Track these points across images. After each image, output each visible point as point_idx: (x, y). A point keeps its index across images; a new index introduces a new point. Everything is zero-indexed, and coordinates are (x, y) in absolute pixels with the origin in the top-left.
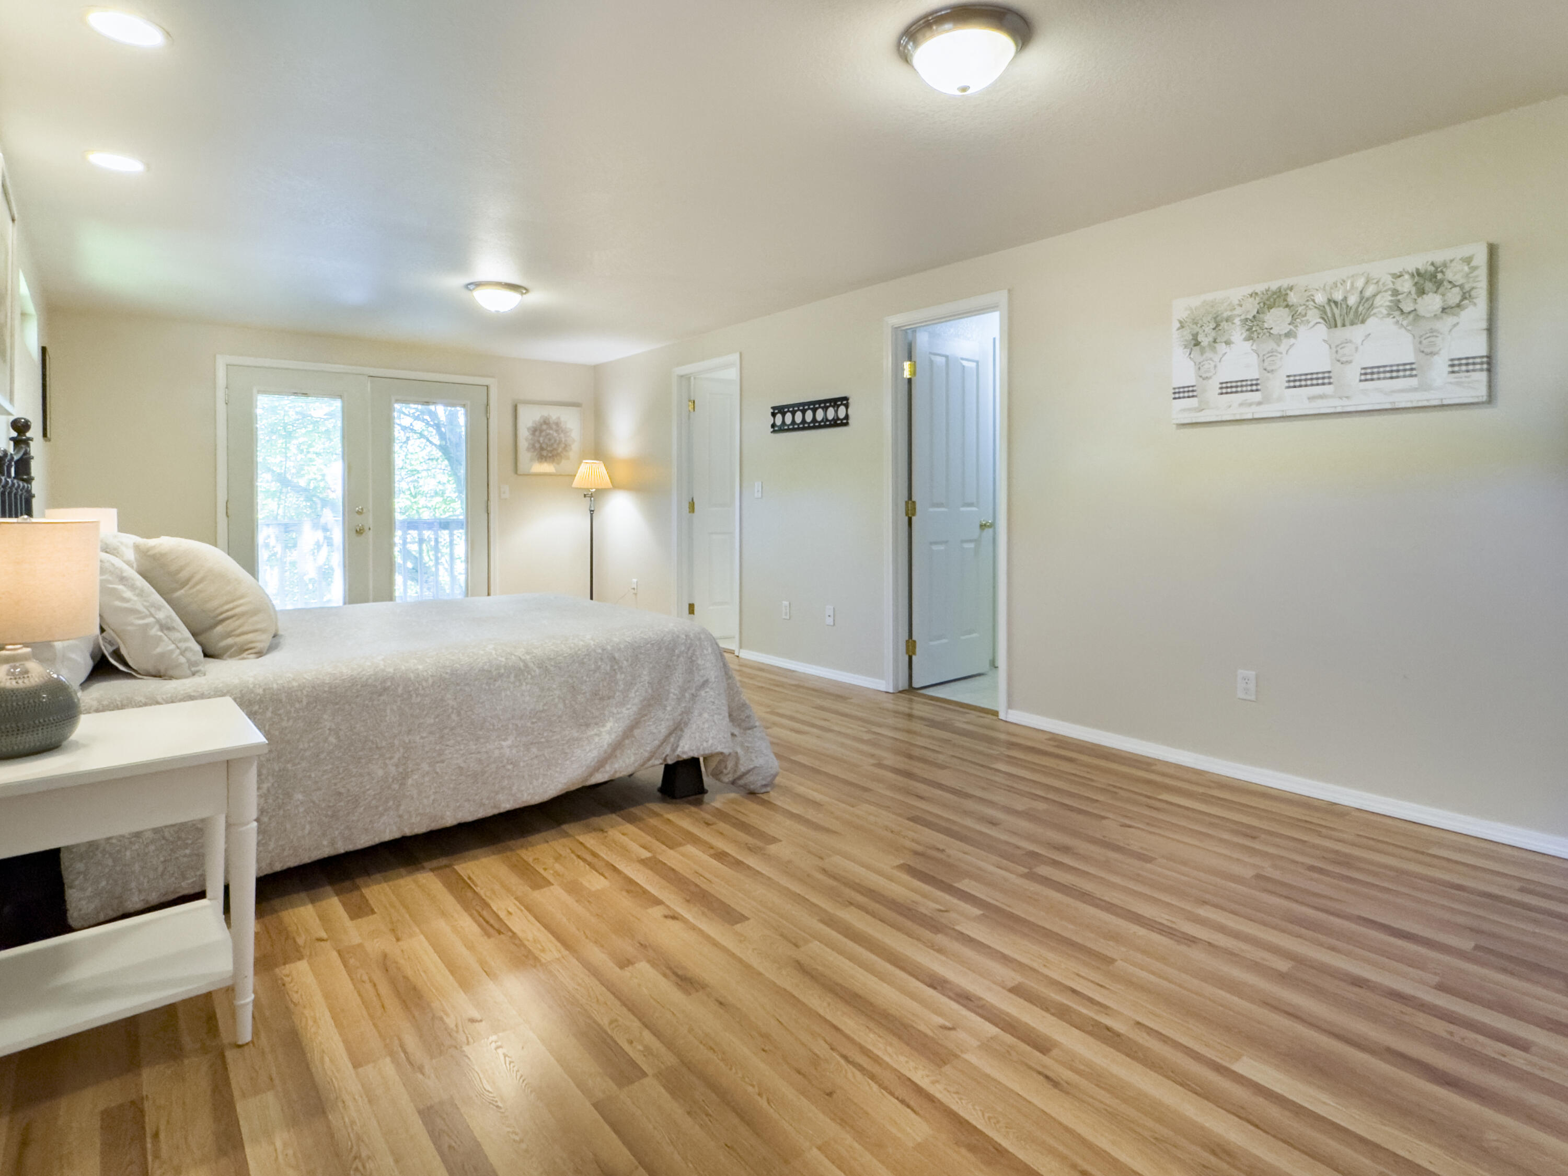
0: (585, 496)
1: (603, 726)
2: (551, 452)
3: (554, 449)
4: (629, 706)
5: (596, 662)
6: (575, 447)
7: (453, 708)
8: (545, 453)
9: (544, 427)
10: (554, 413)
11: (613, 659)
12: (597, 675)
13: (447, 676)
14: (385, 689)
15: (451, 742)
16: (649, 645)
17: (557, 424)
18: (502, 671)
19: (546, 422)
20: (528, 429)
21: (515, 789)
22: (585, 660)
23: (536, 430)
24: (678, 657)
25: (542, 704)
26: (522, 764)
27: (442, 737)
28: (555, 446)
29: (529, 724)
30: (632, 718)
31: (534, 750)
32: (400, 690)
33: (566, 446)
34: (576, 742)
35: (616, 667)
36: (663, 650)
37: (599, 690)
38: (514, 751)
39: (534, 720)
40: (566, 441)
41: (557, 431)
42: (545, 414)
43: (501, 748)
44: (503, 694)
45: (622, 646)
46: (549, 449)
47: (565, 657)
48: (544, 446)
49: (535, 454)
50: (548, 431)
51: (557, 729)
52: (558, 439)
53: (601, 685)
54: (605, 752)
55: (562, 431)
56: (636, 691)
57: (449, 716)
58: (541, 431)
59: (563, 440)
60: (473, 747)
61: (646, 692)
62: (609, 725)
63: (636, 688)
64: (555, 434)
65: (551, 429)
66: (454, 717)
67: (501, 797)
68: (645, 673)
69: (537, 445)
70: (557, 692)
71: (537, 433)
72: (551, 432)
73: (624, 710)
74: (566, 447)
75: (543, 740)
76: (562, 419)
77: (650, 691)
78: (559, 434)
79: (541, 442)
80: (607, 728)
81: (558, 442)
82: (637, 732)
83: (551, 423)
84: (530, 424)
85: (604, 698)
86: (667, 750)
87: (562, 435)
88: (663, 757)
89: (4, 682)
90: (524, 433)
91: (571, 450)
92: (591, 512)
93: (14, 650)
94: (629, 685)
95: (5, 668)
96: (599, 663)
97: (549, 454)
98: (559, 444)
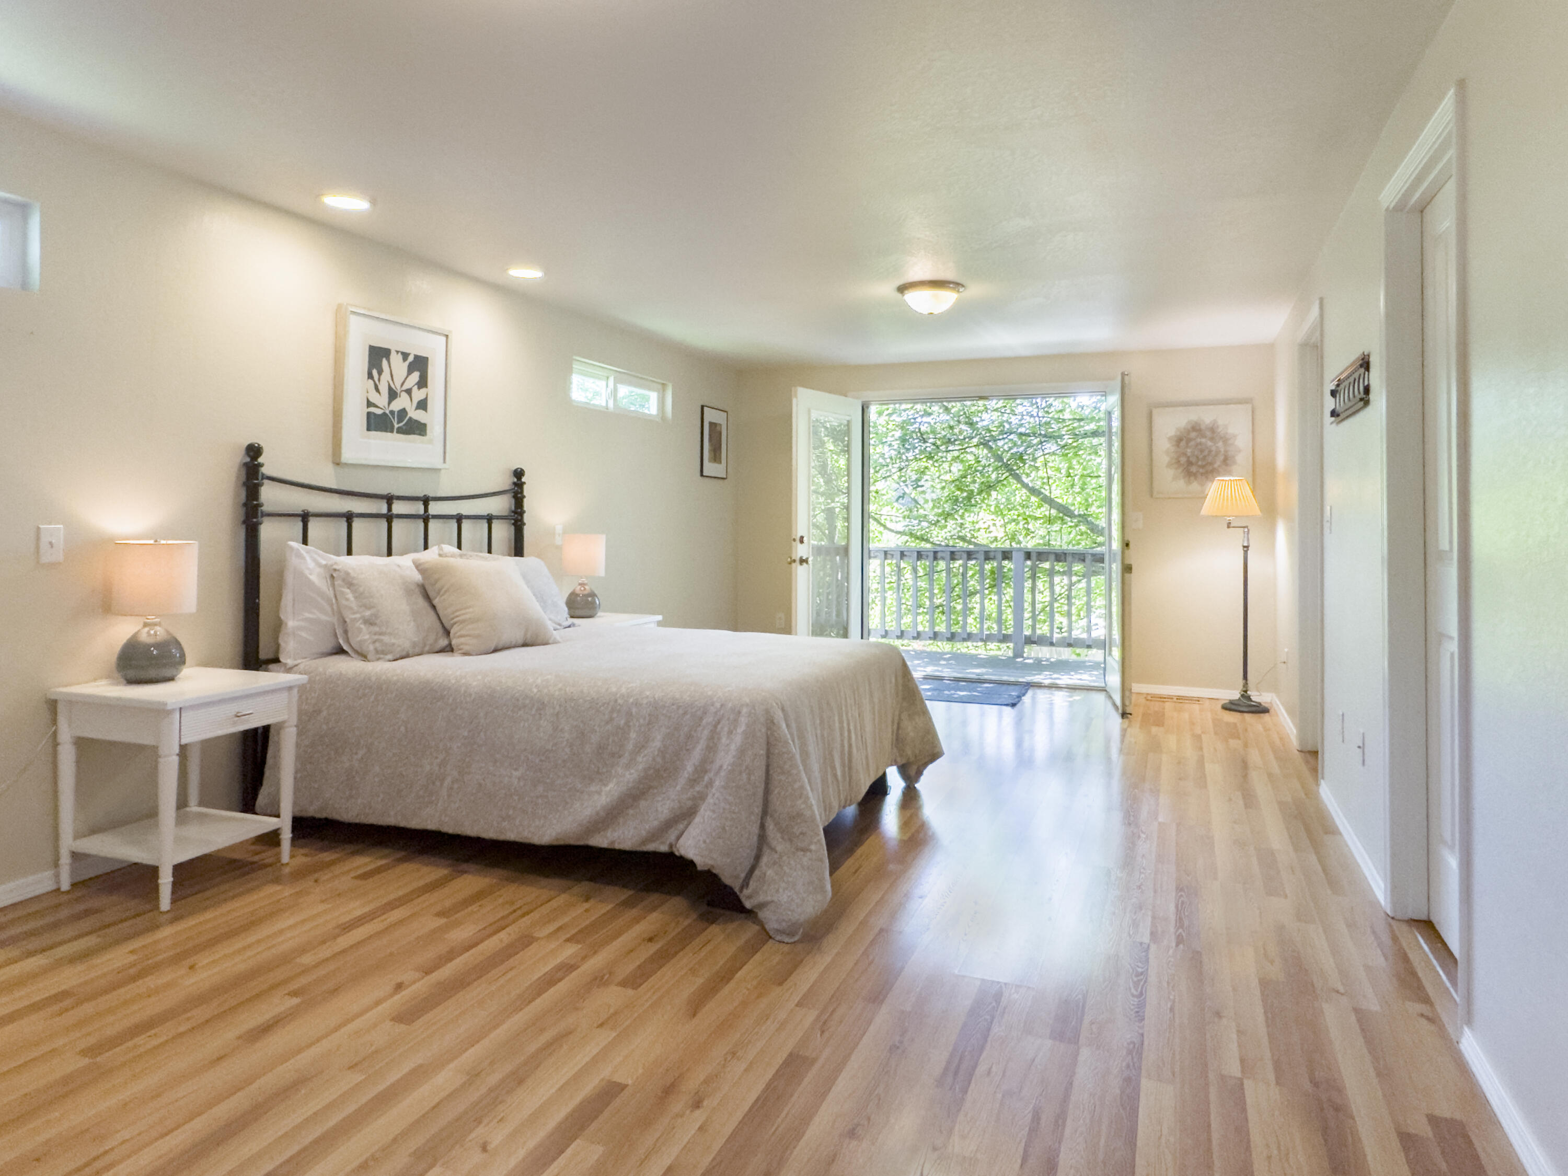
0: (1231, 526)
1: (606, 785)
2: (1203, 467)
3: (1211, 464)
4: (632, 771)
5: (612, 711)
7: (482, 726)
9: (1193, 435)
10: (1207, 417)
11: (629, 714)
12: (609, 727)
15: (477, 758)
16: (674, 707)
17: (1213, 429)
18: (527, 702)
19: (1196, 428)
20: (1170, 439)
21: (517, 822)
23: (1180, 440)
24: (704, 729)
25: (551, 744)
26: (527, 799)
27: (471, 751)
28: (1210, 459)
29: (537, 761)
30: (630, 785)
31: (540, 788)
33: (1226, 458)
34: (578, 794)
35: (631, 724)
36: (688, 716)
37: (608, 745)
38: (522, 784)
39: (543, 758)
40: (1226, 451)
41: (1212, 439)
42: (1195, 418)
43: (510, 776)
44: (522, 725)
46: (1200, 463)
48: (1193, 460)
49: (1180, 470)
50: (1199, 440)
51: (561, 774)
52: (1214, 449)
53: (610, 740)
54: (597, 813)
55: (1221, 438)
56: (645, 756)
57: (479, 734)
58: (1189, 440)
59: (1222, 450)
60: (491, 768)
61: (654, 760)
62: (611, 785)
63: (646, 752)
64: (1209, 443)
65: (1204, 436)
66: (482, 735)
67: (505, 824)
68: (659, 737)
69: (1183, 459)
70: (567, 735)
71: (1183, 444)
72: (1203, 440)
73: (627, 773)
75: (548, 781)
76: (1220, 422)
77: (659, 760)
78: (1216, 442)
79: (1189, 454)
80: (608, 788)
81: (1213, 453)
82: (643, 804)
83: (1203, 427)
84: (1172, 432)
85: (613, 755)
86: (672, 836)
87: (1220, 444)
88: (668, 843)
89: (144, 637)
90: (1163, 447)
91: (1235, 463)
92: (1246, 548)
93: (152, 619)
94: (640, 748)
95: (146, 629)
96: (615, 715)
97: (1201, 470)
98: (1216, 456)
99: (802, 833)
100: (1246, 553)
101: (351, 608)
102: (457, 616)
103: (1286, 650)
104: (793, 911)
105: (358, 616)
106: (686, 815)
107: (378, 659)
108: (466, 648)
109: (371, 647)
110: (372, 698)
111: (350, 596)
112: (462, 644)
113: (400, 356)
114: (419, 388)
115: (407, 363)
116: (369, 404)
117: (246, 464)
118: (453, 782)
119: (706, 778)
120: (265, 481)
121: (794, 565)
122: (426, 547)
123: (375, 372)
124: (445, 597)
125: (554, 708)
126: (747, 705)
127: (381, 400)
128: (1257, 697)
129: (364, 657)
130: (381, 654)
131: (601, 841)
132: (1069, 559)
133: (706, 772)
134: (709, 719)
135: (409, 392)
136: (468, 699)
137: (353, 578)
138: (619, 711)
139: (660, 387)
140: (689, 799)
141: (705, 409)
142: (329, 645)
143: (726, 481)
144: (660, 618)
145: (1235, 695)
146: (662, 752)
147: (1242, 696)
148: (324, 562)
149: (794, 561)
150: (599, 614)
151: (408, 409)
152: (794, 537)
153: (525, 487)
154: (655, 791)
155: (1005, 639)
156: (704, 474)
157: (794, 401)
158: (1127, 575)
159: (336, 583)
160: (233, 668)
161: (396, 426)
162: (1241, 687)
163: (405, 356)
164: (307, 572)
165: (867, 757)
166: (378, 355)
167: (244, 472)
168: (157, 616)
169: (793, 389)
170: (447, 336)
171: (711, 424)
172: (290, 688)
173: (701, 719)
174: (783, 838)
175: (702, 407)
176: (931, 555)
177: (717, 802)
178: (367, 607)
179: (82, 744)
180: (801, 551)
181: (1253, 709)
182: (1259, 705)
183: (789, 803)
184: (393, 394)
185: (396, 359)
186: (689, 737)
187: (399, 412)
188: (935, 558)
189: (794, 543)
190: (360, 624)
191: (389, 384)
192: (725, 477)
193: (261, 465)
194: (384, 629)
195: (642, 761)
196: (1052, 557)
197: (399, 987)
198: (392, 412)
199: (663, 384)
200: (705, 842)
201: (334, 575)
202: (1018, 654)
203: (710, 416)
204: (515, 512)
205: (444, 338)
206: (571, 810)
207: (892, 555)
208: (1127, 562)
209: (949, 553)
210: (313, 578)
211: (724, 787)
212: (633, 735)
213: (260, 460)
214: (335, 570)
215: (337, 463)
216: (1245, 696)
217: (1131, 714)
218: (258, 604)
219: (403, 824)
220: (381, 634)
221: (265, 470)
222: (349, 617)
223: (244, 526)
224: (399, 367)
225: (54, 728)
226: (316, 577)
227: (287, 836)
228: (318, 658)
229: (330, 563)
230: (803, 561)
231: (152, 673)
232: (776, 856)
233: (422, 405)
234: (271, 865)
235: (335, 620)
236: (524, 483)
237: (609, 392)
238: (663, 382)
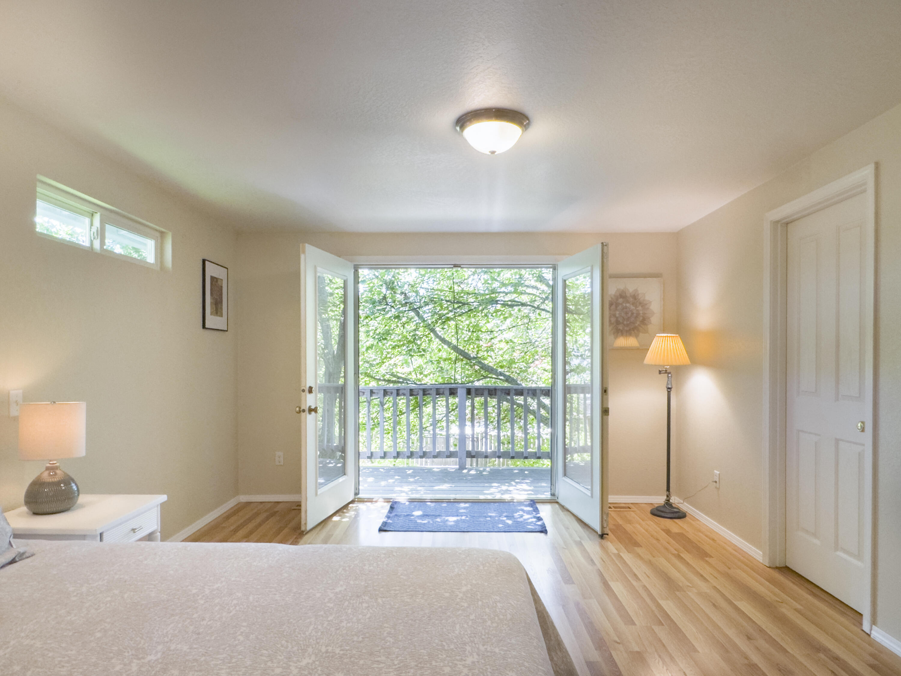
0: (660, 372)
2: (627, 325)
3: (633, 323)
6: (655, 320)
8: (621, 327)
9: (621, 300)
10: (631, 286)
17: (635, 297)
19: (622, 296)
28: (632, 319)
40: (644, 314)
41: (633, 304)
42: (622, 287)
46: (625, 323)
48: (621, 320)
49: (612, 328)
50: (624, 305)
52: (635, 311)
55: (640, 303)
58: (617, 305)
59: (641, 312)
64: (632, 307)
65: (628, 302)
71: (613, 307)
72: (628, 305)
74: (645, 321)
76: (641, 291)
78: (636, 307)
79: (618, 315)
81: (635, 315)
83: (628, 295)
87: (640, 308)
91: (650, 323)
92: (669, 389)
97: (626, 328)
98: (636, 317)
100: (668, 393)
103: (718, 472)
121: (303, 414)
128: (677, 505)
132: (499, 393)
139: (158, 234)
141: (207, 263)
143: (227, 332)
145: (660, 500)
147: (666, 503)
149: (304, 411)
152: (303, 388)
155: (451, 455)
156: (207, 326)
157: (302, 257)
158: (605, 417)
162: (665, 496)
169: (301, 245)
171: (212, 278)
175: (204, 261)
176: (395, 392)
180: (310, 400)
182: (680, 511)
188: (398, 395)
189: (303, 394)
192: (225, 328)
196: (486, 392)
199: (162, 233)
202: (462, 467)
203: (212, 270)
207: (364, 393)
208: (605, 406)
209: (409, 390)
216: (668, 503)
217: (608, 534)
230: (312, 410)
237: (94, 229)
238: (163, 230)
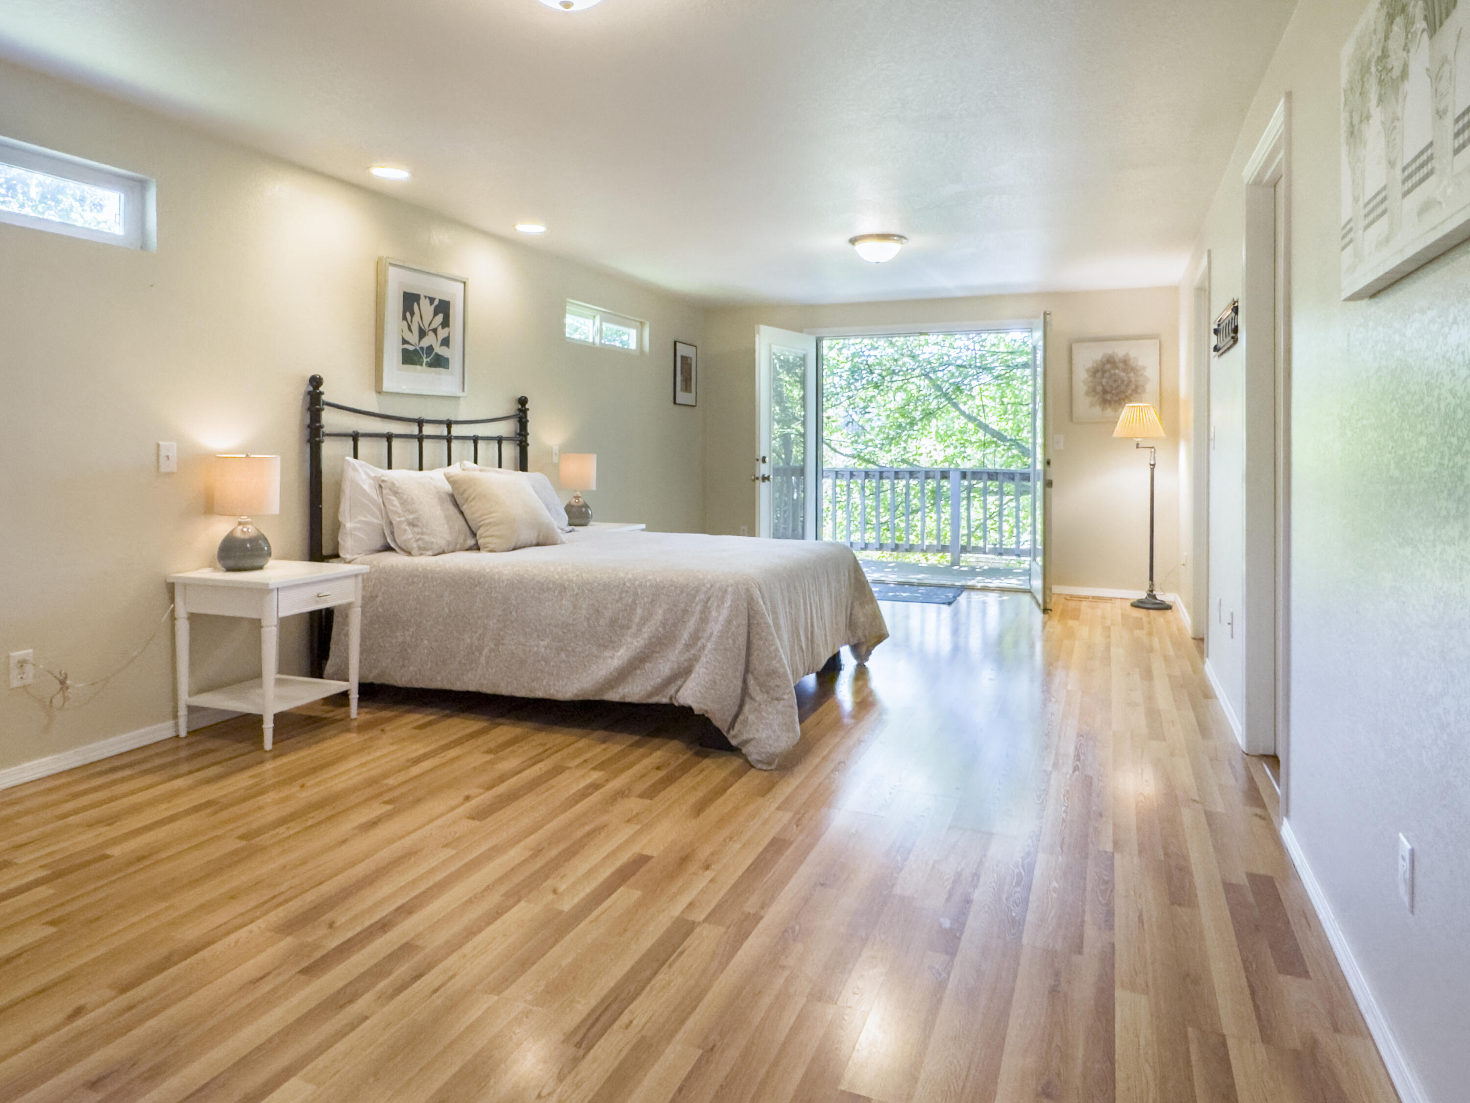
0: (1138, 446)
1: (618, 651)
2: (1117, 395)
3: (1122, 392)
4: (639, 639)
5: (621, 592)
6: (1150, 388)
7: (514, 606)
9: (1108, 366)
10: (1120, 350)
11: (636, 594)
12: (619, 604)
13: (516, 582)
14: (480, 583)
15: (510, 632)
16: (673, 588)
17: (1125, 362)
18: (551, 586)
19: (1110, 361)
20: (1087, 370)
21: (545, 683)
22: (613, 590)
23: (1096, 371)
24: (697, 604)
25: (572, 619)
26: (552, 664)
27: (505, 626)
28: (1123, 388)
29: (560, 633)
30: (638, 650)
31: (563, 656)
32: (486, 586)
33: (1137, 387)
34: (595, 658)
35: (637, 602)
36: (684, 595)
37: (619, 619)
38: (548, 652)
39: (565, 631)
40: (1137, 381)
41: (1124, 370)
42: (1109, 351)
43: (538, 646)
44: (547, 604)
45: (648, 584)
46: (1114, 391)
47: (599, 584)
48: (1108, 388)
49: (1096, 398)
50: (1113, 371)
51: (580, 643)
52: (1126, 379)
53: (621, 615)
54: (611, 674)
55: (1132, 369)
56: (649, 627)
57: (511, 613)
58: (1104, 372)
59: (1133, 379)
60: (523, 640)
61: (657, 630)
62: (622, 651)
63: (650, 624)
64: (1122, 374)
65: (1117, 368)
66: (514, 613)
67: (534, 684)
68: (660, 612)
69: (1099, 388)
70: (584, 612)
71: (1099, 375)
72: (1117, 371)
73: (635, 641)
74: (1137, 389)
75: (569, 649)
76: (1132, 356)
77: (661, 629)
78: (1127, 373)
79: (1104, 384)
80: (619, 654)
81: (1126, 383)
82: (648, 666)
83: (1117, 360)
84: (1090, 364)
85: (622, 627)
86: (672, 690)
87: (1132, 375)
88: (669, 696)
89: (238, 534)
90: (1081, 375)
91: (1144, 391)
92: (1153, 466)
93: (244, 518)
94: (644, 620)
95: (240, 527)
96: (624, 595)
97: (1114, 398)
98: (1127, 385)
99: (778, 686)
100: (1152, 470)
101: (396, 513)
102: (483, 520)
103: (1185, 554)
104: (770, 745)
105: (403, 519)
106: (683, 672)
107: (421, 554)
108: (492, 546)
109: (415, 545)
110: (420, 585)
111: (396, 503)
112: (488, 543)
113: (428, 301)
114: (443, 328)
115: (433, 306)
116: (404, 342)
117: (309, 393)
118: (490, 651)
119: (699, 643)
120: (325, 407)
121: (757, 481)
122: (449, 464)
123: (408, 315)
124: (472, 504)
125: (573, 590)
126: (732, 585)
127: (413, 338)
128: (1160, 596)
129: (409, 553)
130: (422, 551)
131: (613, 696)
132: (1000, 477)
133: (698, 639)
134: (701, 596)
135: (435, 331)
136: (501, 585)
137: (398, 488)
138: (627, 592)
139: (638, 324)
140: (686, 660)
141: (678, 344)
142: (378, 543)
143: (695, 408)
144: (643, 526)
145: (1143, 595)
146: (664, 624)
147: (1149, 595)
148: (373, 475)
149: (758, 478)
150: (591, 523)
151: (434, 346)
152: (757, 457)
153: (529, 413)
154: (658, 655)
155: (944, 549)
156: (678, 401)
157: (757, 336)
158: (1048, 489)
159: (384, 491)
160: (305, 561)
161: (425, 360)
162: (1147, 587)
163: (432, 300)
164: (361, 483)
165: (826, 635)
166: (410, 300)
167: (308, 399)
168: (249, 517)
169: (756, 326)
170: (465, 283)
171: (682, 357)
172: (356, 576)
173: (695, 597)
174: (761, 690)
175: (675, 343)
176: (877, 475)
177: (709, 661)
178: (412, 512)
179: (193, 618)
180: (764, 469)
181: (1156, 606)
182: (1163, 602)
183: (766, 663)
184: (422, 334)
185: (424, 303)
186: (685, 611)
187: (427, 348)
188: (881, 478)
189: (757, 463)
190: (405, 526)
191: (419, 325)
192: (694, 404)
193: (321, 393)
194: (425, 530)
195: (647, 632)
196: (985, 476)
197: (467, 798)
198: (422, 348)
199: (641, 323)
200: (700, 692)
201: (383, 485)
202: (955, 562)
204: (520, 434)
205: (462, 285)
206: (590, 672)
207: (843, 475)
208: (1048, 478)
209: (893, 473)
210: (366, 487)
211: (715, 649)
212: (639, 611)
213: (321, 389)
214: (383, 481)
215: (379, 392)
216: (1151, 595)
217: (1051, 610)
218: (321, 509)
219: (447, 686)
220: (422, 534)
221: (324, 398)
222: (396, 519)
223: (309, 444)
224: (427, 309)
225: (172, 606)
226: (368, 486)
227: (354, 696)
228: (369, 554)
229: (379, 475)
230: (765, 479)
231: (248, 563)
232: (756, 704)
233: (446, 342)
234: (341, 720)
235: (383, 523)
236: (528, 409)
237: (596, 329)
238: (642, 320)
